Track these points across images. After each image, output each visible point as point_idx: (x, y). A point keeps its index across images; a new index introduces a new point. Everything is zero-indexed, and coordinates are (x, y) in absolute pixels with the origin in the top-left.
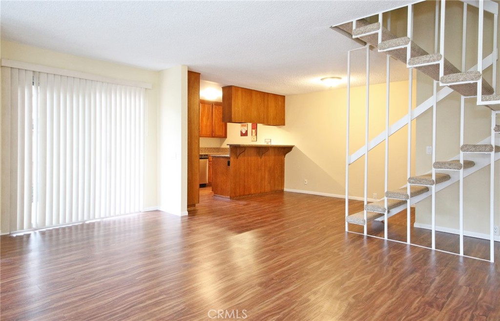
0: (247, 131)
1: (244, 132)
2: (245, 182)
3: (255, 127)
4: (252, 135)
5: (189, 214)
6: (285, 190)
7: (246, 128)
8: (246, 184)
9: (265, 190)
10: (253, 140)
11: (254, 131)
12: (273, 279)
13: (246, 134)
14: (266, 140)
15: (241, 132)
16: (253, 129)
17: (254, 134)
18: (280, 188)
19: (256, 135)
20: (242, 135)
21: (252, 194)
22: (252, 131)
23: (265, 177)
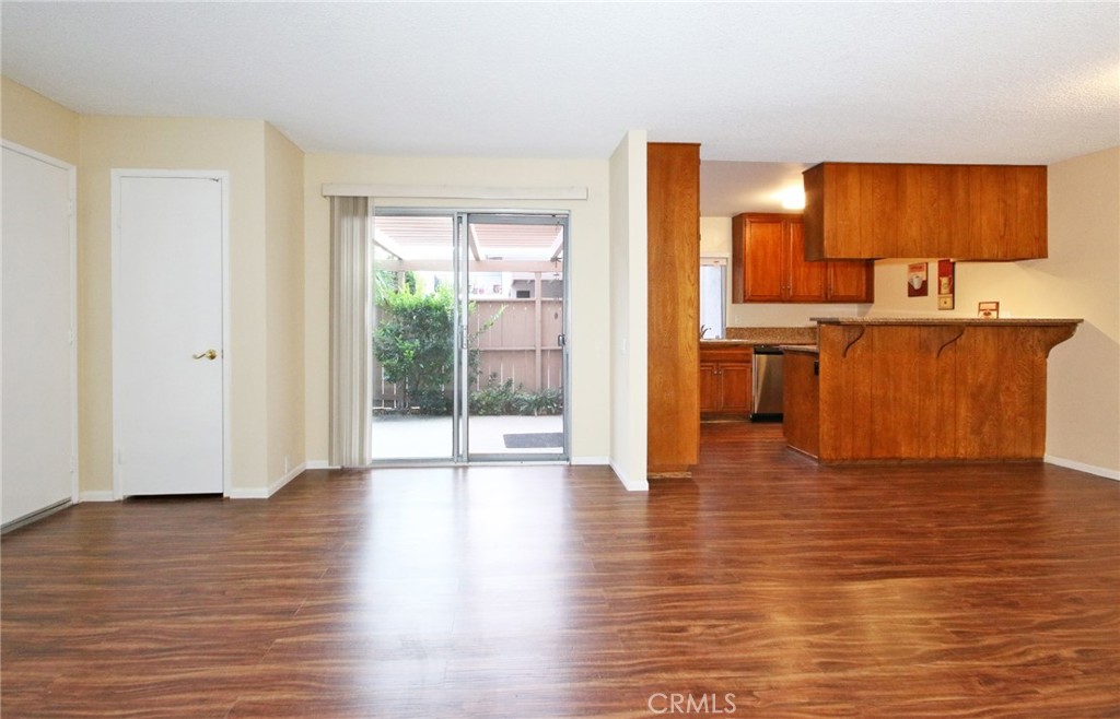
0: (925, 284)
1: (917, 286)
2: (872, 421)
3: (947, 270)
4: (939, 293)
5: (650, 487)
6: (1045, 461)
7: (922, 275)
8: (878, 428)
9: (956, 452)
10: (943, 305)
11: (945, 280)
13: (922, 291)
14: (983, 307)
15: (910, 286)
16: (941, 274)
17: (945, 290)
18: (1026, 452)
19: (952, 291)
20: (913, 292)
21: (902, 460)
22: (940, 282)
23: (955, 415)
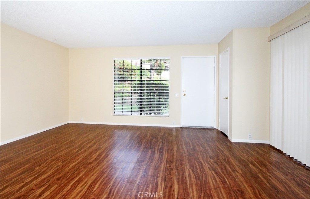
12: (84, 168)
